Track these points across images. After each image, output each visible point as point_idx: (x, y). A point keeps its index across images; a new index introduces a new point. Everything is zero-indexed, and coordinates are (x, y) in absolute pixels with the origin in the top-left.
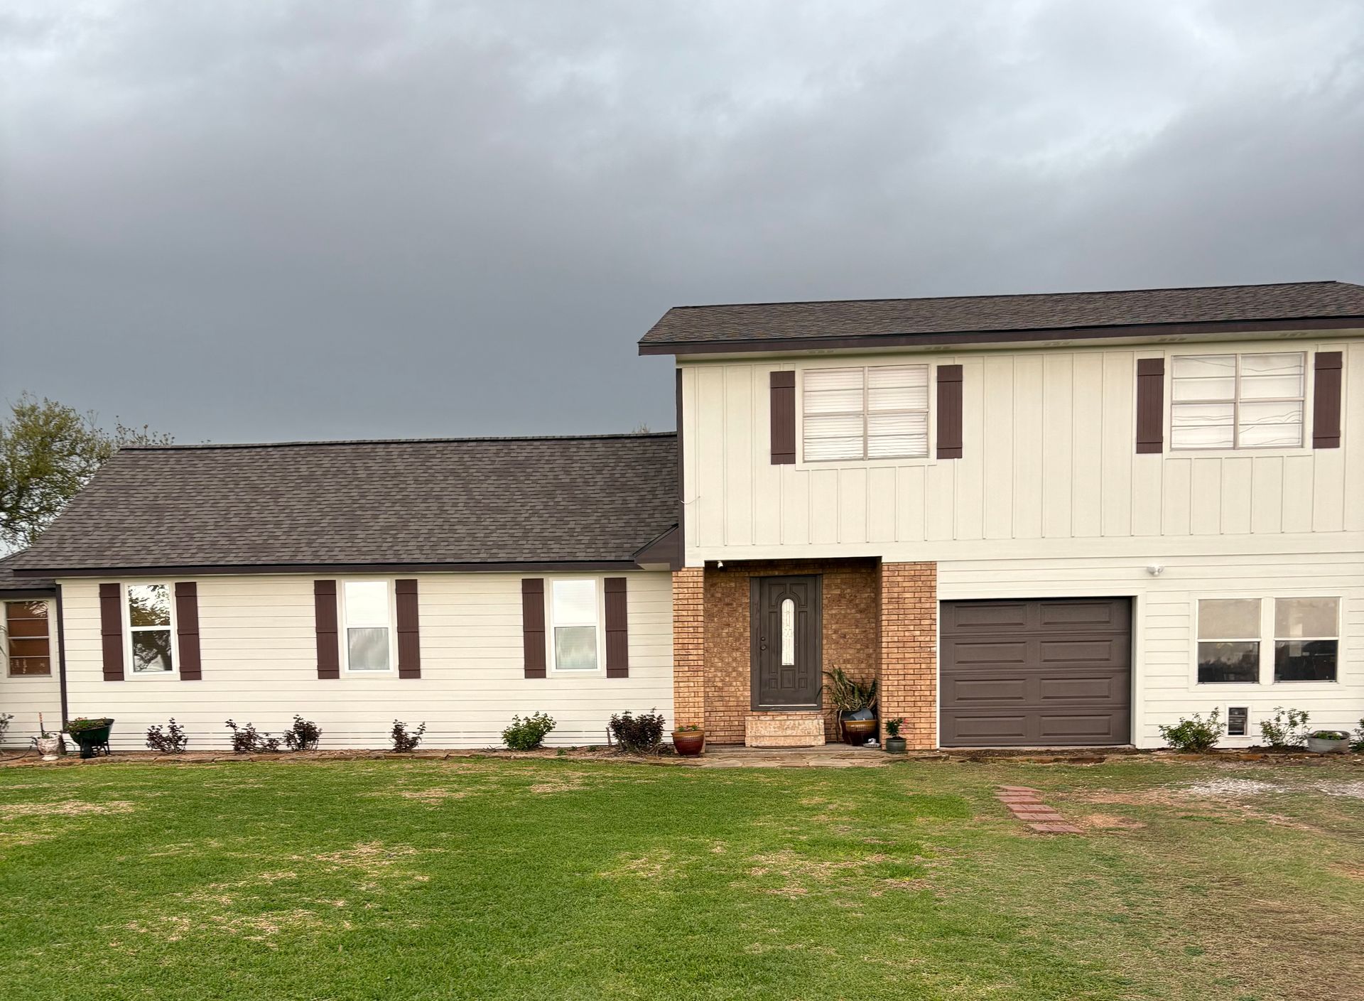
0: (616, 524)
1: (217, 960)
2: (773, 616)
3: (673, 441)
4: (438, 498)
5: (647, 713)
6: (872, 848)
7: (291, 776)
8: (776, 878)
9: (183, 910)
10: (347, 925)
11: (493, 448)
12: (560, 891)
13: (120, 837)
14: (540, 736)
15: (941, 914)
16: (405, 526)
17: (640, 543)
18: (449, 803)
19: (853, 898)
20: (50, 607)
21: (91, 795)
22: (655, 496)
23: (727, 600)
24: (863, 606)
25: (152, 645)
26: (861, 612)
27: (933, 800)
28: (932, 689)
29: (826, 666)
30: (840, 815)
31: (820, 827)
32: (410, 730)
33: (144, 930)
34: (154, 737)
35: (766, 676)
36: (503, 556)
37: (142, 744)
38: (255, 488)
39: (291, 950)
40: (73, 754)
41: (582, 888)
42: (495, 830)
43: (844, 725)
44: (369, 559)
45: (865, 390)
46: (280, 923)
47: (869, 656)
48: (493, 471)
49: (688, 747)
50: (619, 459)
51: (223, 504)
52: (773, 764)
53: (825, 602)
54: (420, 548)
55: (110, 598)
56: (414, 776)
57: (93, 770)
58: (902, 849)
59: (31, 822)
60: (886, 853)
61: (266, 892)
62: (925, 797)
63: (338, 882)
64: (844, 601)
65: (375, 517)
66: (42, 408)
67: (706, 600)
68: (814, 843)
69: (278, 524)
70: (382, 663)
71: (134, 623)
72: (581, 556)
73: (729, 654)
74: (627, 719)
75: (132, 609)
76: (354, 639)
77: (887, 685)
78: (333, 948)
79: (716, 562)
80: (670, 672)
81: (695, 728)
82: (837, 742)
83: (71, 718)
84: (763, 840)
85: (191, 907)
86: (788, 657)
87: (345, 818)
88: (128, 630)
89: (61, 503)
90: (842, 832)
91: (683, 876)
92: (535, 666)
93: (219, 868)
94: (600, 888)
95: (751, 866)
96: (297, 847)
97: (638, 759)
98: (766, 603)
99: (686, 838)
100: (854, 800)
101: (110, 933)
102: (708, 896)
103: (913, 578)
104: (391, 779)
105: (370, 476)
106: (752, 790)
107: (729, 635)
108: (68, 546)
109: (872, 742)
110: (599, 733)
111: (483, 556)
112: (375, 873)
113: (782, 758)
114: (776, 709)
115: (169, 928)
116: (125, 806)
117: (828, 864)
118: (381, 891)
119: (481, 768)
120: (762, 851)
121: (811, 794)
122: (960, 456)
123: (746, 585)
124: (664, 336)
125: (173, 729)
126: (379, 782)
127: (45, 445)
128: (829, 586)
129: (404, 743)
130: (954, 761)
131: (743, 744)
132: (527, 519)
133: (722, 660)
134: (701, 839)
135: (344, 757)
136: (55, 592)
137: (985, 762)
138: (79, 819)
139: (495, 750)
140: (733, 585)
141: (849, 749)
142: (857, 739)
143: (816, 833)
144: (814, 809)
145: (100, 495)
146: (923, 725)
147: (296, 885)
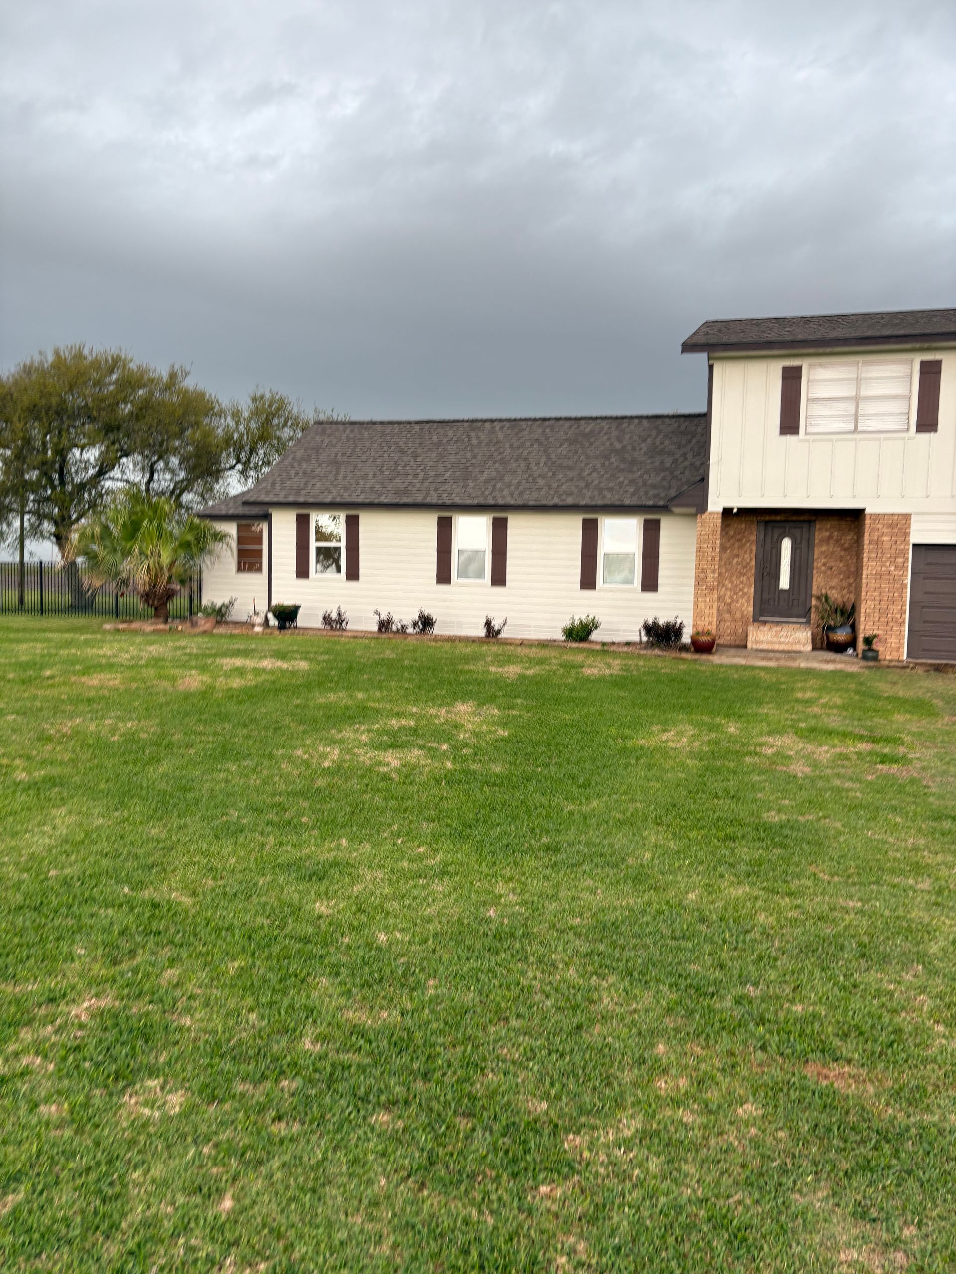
0: (656, 479)
1: (355, 784)
2: (774, 551)
3: (703, 419)
4: (526, 459)
5: (671, 620)
6: (861, 738)
7: (415, 651)
8: (781, 756)
9: (335, 743)
10: (449, 765)
11: (567, 424)
12: (607, 753)
13: (298, 686)
14: (589, 632)
15: (931, 799)
16: (502, 478)
17: (673, 493)
18: (523, 677)
19: (851, 779)
20: (265, 527)
21: (281, 655)
22: (686, 459)
23: (738, 537)
24: (846, 546)
25: (328, 556)
26: (845, 550)
27: (906, 701)
28: (902, 612)
29: (815, 591)
30: (830, 708)
31: (815, 716)
32: (496, 624)
33: (306, 757)
34: (327, 619)
35: (766, 596)
36: (570, 501)
37: (318, 623)
38: (401, 451)
39: (408, 781)
40: (274, 627)
41: (624, 752)
42: (557, 700)
43: (828, 637)
44: (475, 502)
45: (858, 381)
46: (401, 759)
47: (850, 585)
48: (566, 440)
49: (702, 647)
50: (659, 432)
51: (379, 461)
52: (772, 664)
53: (816, 541)
54: (512, 494)
55: (303, 522)
56: (498, 656)
57: (285, 639)
58: (888, 740)
59: (240, 672)
60: (873, 742)
61: (393, 734)
62: (899, 698)
63: (444, 731)
64: (831, 542)
65: (482, 472)
66: (268, 395)
67: (722, 537)
68: (813, 730)
69: (416, 476)
70: (480, 575)
71: (317, 540)
72: (627, 502)
73: (738, 578)
74: (655, 624)
75: (317, 532)
76: (462, 558)
77: (865, 608)
78: (438, 782)
79: (732, 509)
80: (692, 589)
81: (708, 633)
82: (821, 649)
83: (274, 603)
84: (769, 724)
85: (341, 742)
86: (784, 583)
87: (450, 683)
88: (313, 545)
89: (276, 459)
90: (834, 721)
91: (705, 749)
92: (588, 581)
93: (362, 714)
94: (640, 753)
95: (761, 745)
96: (416, 702)
97: (663, 654)
98: (769, 540)
99: (706, 719)
100: (840, 696)
101: (283, 756)
102: (728, 768)
103: (891, 526)
104: (483, 657)
105: (480, 443)
106: (755, 683)
107: (738, 564)
108: (278, 487)
109: (850, 651)
110: (634, 633)
111: (556, 500)
112: (470, 726)
113: (777, 660)
114: (773, 622)
115: (324, 756)
116: (303, 665)
117: (825, 748)
118: (473, 740)
119: (545, 653)
120: (769, 733)
121: (803, 689)
122: (935, 431)
123: (754, 527)
124: (702, 340)
125: (339, 614)
126: (475, 658)
127: (268, 421)
128: (820, 530)
129: (492, 632)
130: (920, 671)
131: (746, 647)
132: (589, 474)
133: (732, 582)
134: (718, 720)
135: (451, 640)
136: (267, 517)
137: (947, 673)
138: (272, 672)
139: (555, 641)
140: (743, 526)
141: (831, 656)
142: (838, 648)
143: (813, 722)
144: (807, 702)
145: (300, 453)
146: (893, 641)
147: (414, 731)
